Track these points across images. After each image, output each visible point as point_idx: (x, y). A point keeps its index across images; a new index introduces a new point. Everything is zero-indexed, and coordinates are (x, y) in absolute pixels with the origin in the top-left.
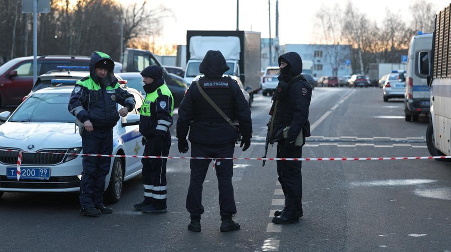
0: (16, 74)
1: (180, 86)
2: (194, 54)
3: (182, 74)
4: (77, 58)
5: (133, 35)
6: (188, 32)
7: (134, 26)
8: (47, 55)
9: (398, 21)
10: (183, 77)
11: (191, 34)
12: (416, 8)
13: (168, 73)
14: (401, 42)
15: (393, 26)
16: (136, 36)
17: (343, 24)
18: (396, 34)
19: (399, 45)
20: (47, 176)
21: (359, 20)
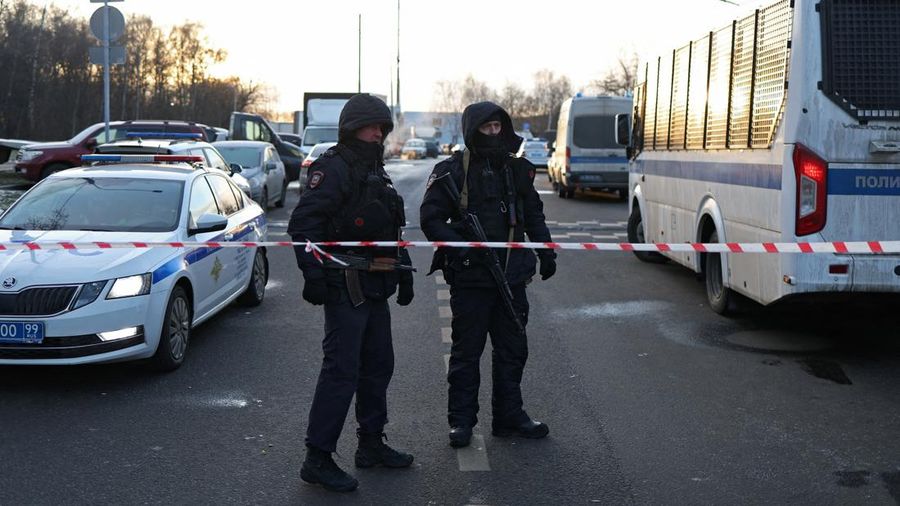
0: (95, 143)
1: (295, 156)
2: (312, 120)
3: (298, 142)
4: (171, 123)
5: (249, 102)
6: (306, 94)
7: (251, 93)
8: (134, 120)
9: (517, 89)
10: (299, 146)
11: (308, 97)
12: (538, 75)
13: (281, 141)
14: (521, 110)
15: (513, 95)
16: (252, 103)
17: (463, 92)
18: (516, 102)
19: (519, 113)
20: (39, 336)
21: (479, 87)
